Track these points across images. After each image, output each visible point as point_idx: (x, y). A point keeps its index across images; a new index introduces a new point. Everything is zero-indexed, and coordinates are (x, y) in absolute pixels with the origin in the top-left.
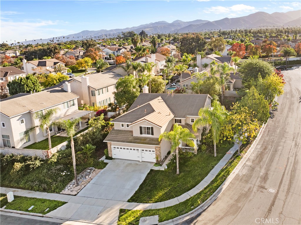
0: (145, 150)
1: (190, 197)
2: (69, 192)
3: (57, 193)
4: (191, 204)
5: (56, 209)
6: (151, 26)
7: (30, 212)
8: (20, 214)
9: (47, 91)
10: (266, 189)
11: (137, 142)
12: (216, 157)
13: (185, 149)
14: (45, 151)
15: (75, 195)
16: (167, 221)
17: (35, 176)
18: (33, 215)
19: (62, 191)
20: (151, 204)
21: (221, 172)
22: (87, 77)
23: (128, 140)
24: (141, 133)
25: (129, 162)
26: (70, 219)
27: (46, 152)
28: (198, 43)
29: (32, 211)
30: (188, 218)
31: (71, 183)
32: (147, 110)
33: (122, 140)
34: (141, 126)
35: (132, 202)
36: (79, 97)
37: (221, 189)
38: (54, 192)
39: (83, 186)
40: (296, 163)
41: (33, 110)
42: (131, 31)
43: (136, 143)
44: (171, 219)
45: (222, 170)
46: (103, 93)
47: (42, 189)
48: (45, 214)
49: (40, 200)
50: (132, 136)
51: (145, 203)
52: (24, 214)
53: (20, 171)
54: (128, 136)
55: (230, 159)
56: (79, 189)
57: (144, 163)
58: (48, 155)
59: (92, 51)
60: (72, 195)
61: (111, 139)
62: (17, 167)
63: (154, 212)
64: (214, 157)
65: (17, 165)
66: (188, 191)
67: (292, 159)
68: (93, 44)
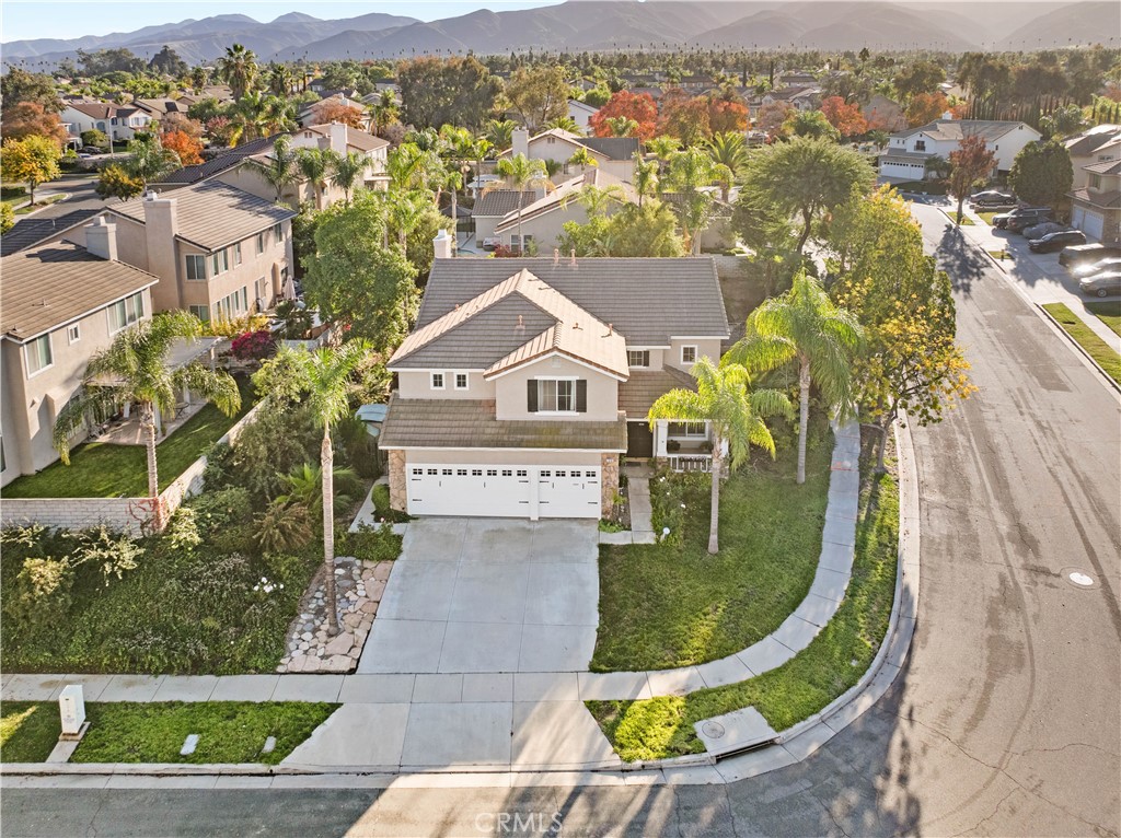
0: (553, 474)
1: (819, 630)
2: (314, 663)
3: (259, 671)
4: (842, 653)
5: (308, 735)
6: (189, 32)
7: (202, 763)
8: (152, 775)
9: (29, 256)
10: (1058, 576)
11: (528, 441)
12: (804, 484)
13: (681, 460)
14: (143, 502)
15: (352, 671)
16: (802, 723)
17: (125, 610)
18: (220, 774)
19: (282, 661)
20: (693, 671)
21: (864, 533)
22: (171, 201)
23: (485, 437)
24: (532, 407)
25: (490, 525)
26: (402, 769)
27: (146, 506)
28: (471, 90)
29: (200, 756)
30: (866, 702)
31: (299, 627)
32: (527, 318)
33: (455, 437)
34: (536, 378)
35: (610, 671)
36: (157, 281)
37: (906, 590)
38: (243, 668)
39: (361, 633)
40: (1086, 485)
41: (18, 331)
42: (117, 49)
43: (524, 444)
44: (812, 714)
45: (863, 528)
46: (226, 269)
47: (189, 663)
48: (276, 762)
49: (208, 708)
50: (494, 419)
51: (664, 668)
52: (175, 775)
53: (60, 595)
54: (476, 423)
55: (860, 488)
56: (353, 646)
57: (553, 522)
58: (157, 519)
59: (35, 113)
60: (337, 673)
61: (407, 437)
62: (42, 576)
63: (729, 696)
64: (795, 483)
65: (40, 570)
66: (794, 610)
67: (1064, 473)
68: (35, 86)
